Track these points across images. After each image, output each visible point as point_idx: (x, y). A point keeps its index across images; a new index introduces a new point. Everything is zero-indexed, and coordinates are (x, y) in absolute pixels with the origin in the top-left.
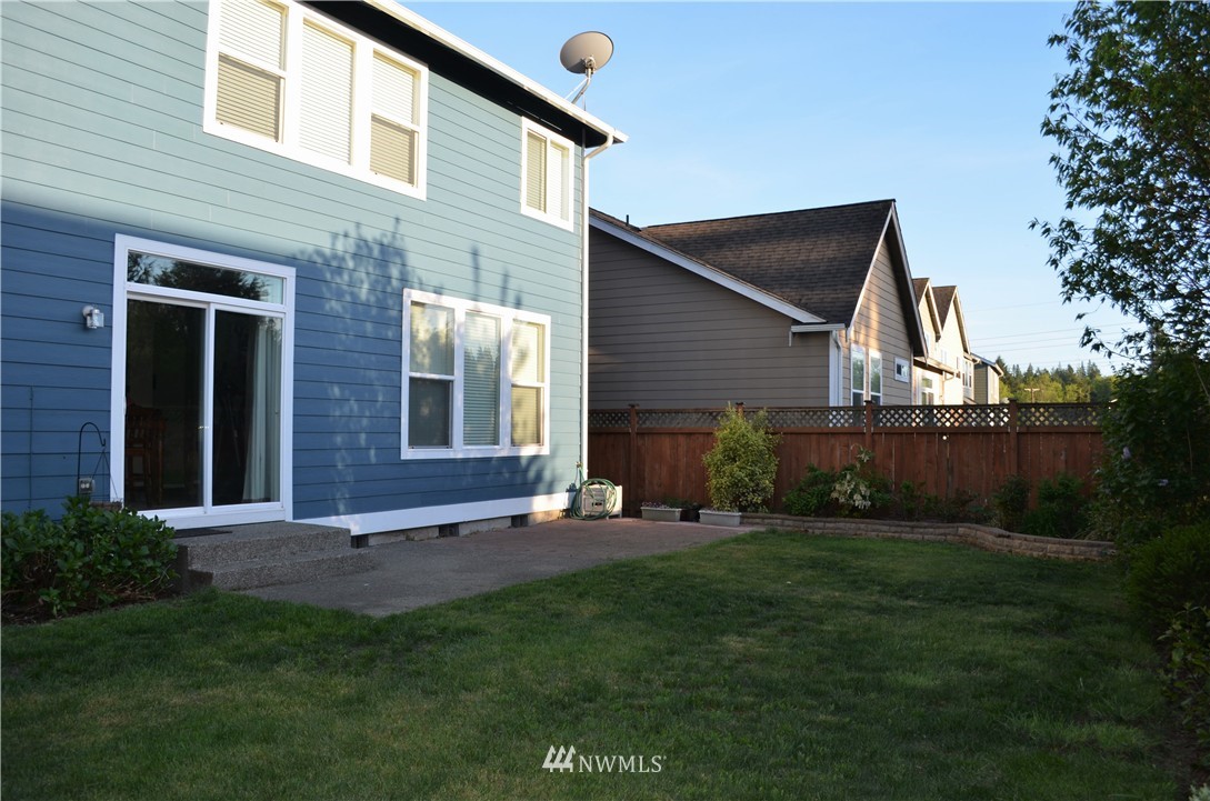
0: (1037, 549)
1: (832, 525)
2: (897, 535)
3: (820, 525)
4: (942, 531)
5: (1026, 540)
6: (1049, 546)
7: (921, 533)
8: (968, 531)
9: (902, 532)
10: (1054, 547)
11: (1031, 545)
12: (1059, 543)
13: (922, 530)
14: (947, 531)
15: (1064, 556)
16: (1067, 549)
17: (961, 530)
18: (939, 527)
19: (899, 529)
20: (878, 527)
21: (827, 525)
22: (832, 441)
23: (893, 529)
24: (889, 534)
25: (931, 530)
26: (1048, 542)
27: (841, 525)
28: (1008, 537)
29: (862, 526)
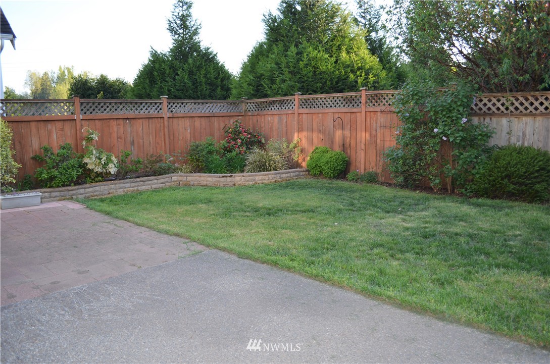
0: (251, 180)
1: (91, 190)
2: (136, 188)
3: (82, 191)
4: (163, 180)
5: (243, 176)
6: (257, 178)
7: (149, 184)
8: (180, 178)
9: (138, 186)
10: (260, 178)
11: (248, 178)
12: (262, 175)
13: (150, 182)
14: (166, 180)
15: (265, 181)
16: (266, 177)
17: (175, 178)
18: (160, 179)
19: (136, 184)
20: (123, 185)
21: (88, 190)
22: (49, 126)
23: (134, 184)
24: (131, 189)
25: (156, 181)
26: (256, 175)
27: (98, 188)
28: (231, 176)
29: (113, 186)
